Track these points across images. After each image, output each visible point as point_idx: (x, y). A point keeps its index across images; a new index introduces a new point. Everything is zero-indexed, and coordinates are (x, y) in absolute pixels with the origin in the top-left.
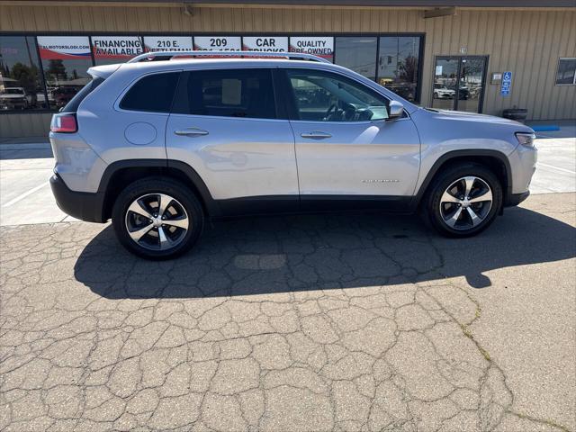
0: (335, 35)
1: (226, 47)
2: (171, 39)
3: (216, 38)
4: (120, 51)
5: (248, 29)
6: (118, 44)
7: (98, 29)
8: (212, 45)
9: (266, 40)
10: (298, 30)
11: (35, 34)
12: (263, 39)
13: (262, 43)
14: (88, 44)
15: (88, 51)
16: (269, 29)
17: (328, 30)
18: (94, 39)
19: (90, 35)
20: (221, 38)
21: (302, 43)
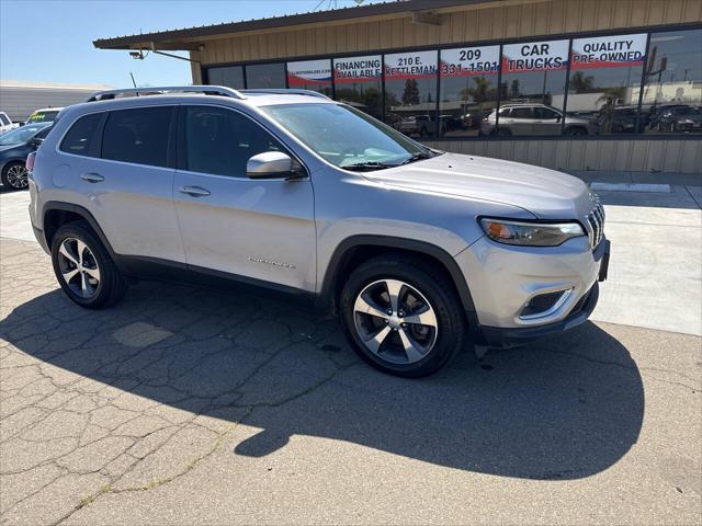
0: (650, 30)
1: (479, 60)
2: (413, 55)
3: (467, 50)
4: (358, 74)
5: (511, 34)
6: (358, 65)
7: (341, 50)
8: (462, 59)
9: (535, 46)
10: (586, 28)
11: (285, 61)
12: (531, 45)
13: (530, 51)
14: (330, 68)
15: (329, 75)
16: (540, 31)
17: (637, 23)
18: (336, 61)
19: (331, 57)
20: (474, 49)
21: (591, 47)
